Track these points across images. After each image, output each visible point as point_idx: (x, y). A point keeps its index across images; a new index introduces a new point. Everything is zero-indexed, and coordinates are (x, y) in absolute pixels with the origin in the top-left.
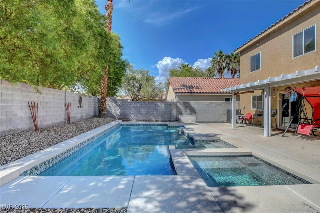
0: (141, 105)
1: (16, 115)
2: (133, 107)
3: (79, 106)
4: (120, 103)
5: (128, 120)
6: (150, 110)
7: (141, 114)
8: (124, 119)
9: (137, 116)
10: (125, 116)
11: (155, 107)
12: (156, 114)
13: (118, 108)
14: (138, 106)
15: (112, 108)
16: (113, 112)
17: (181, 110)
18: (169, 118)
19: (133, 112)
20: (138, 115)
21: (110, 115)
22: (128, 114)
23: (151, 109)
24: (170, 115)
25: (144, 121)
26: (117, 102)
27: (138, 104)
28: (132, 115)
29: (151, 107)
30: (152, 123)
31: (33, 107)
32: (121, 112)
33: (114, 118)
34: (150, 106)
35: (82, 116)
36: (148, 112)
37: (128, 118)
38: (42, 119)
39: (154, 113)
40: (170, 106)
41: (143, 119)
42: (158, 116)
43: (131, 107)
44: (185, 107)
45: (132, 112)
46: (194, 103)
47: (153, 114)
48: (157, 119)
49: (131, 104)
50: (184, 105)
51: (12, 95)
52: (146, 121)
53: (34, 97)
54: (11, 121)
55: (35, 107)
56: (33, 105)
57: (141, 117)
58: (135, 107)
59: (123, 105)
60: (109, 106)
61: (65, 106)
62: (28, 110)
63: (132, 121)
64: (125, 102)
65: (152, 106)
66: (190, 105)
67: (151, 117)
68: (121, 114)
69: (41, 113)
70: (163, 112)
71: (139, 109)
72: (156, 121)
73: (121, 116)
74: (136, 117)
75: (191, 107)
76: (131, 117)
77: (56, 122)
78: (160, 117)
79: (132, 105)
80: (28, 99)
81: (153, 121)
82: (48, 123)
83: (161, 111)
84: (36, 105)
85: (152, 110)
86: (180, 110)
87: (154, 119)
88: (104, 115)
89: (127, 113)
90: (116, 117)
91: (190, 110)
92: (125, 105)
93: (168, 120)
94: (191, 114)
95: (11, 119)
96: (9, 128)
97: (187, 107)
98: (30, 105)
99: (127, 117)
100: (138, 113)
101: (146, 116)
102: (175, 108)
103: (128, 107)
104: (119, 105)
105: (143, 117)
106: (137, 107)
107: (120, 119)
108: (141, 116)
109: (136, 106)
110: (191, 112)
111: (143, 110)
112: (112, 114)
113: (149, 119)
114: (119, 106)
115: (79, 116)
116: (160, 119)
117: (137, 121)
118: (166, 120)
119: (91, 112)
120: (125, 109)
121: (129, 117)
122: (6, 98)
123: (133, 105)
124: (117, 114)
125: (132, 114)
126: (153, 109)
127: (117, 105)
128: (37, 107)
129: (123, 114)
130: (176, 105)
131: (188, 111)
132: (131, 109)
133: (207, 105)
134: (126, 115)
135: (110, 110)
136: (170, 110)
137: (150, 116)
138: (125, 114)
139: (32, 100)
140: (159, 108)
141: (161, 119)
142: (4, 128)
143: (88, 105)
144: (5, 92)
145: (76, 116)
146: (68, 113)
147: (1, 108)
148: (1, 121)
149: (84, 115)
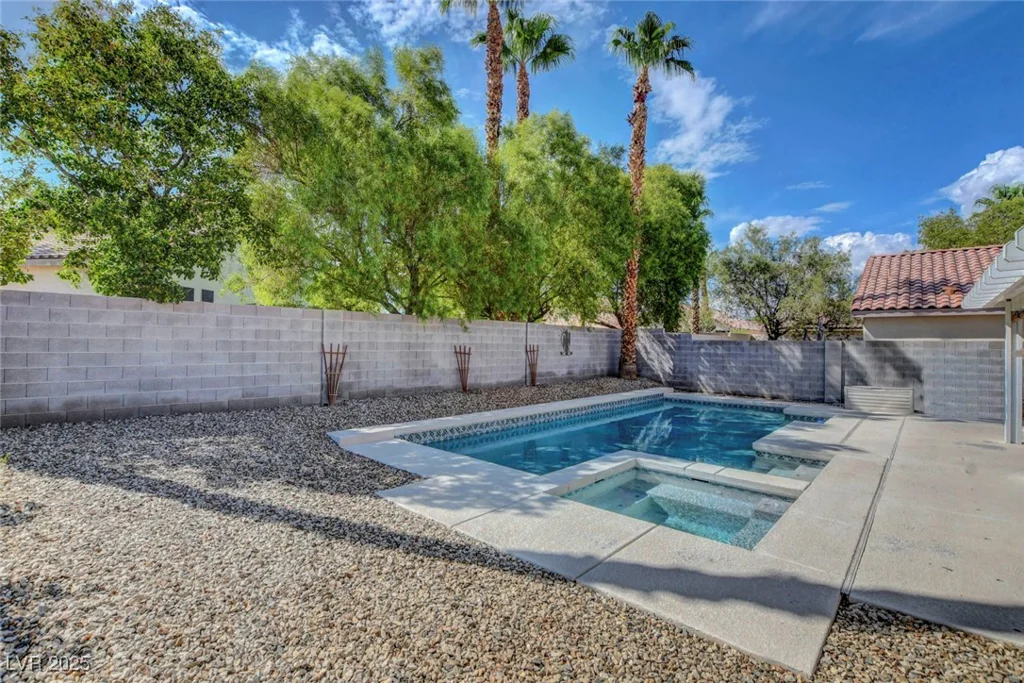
0: (729, 350)
1: (436, 366)
2: (705, 354)
3: (563, 350)
4: (672, 343)
5: (692, 388)
6: (753, 366)
7: (728, 375)
8: (681, 384)
9: (716, 380)
10: (685, 378)
11: (770, 357)
12: (773, 379)
13: (667, 355)
14: (719, 352)
15: (653, 355)
16: (656, 365)
17: (861, 367)
18: (818, 393)
19: (706, 368)
20: (719, 377)
21: (649, 374)
22: (691, 374)
23: (756, 363)
24: (820, 383)
25: (734, 394)
26: (665, 342)
27: (720, 347)
28: (702, 378)
29: (756, 356)
30: (758, 402)
31: (462, 354)
32: (674, 366)
33: (656, 381)
34: (753, 353)
35: (569, 373)
36: (750, 369)
37: (692, 384)
38: (477, 373)
39: (768, 373)
40: (820, 355)
41: (735, 390)
42: (778, 384)
43: (698, 355)
44: (880, 359)
45: (701, 368)
46: (916, 345)
47: (764, 377)
48: (774, 393)
49: (699, 348)
50: (875, 352)
51: (431, 336)
52: (741, 395)
53: (464, 340)
54: (429, 373)
55: (465, 353)
56: (462, 351)
57: (727, 384)
58: (709, 355)
59: (679, 348)
60: (647, 353)
61: (527, 351)
62: (454, 359)
63: (702, 392)
64: (685, 342)
65: (760, 352)
66: (896, 352)
67: (758, 385)
68: (674, 372)
69: (476, 363)
70: (795, 371)
71: (723, 361)
72: (774, 398)
73: (675, 377)
74: (712, 383)
75: (906, 360)
76: (700, 381)
77: (505, 380)
78: (788, 387)
79: (702, 350)
80: (455, 342)
81: (763, 397)
82: (488, 382)
83: (790, 368)
84: (467, 351)
85: (759, 366)
86: (859, 370)
87: (764, 392)
88: (629, 373)
89: (689, 370)
90: (663, 380)
91: (896, 368)
92: (684, 348)
93: (812, 398)
94: (904, 385)
95: (429, 371)
96: (426, 384)
97: (885, 360)
98: (458, 350)
99: (690, 380)
100: (720, 373)
101: (741, 382)
102: (840, 362)
103: (692, 355)
104: (670, 348)
105: (733, 384)
106: (716, 355)
107: (670, 384)
108: (727, 381)
109: (712, 351)
110: (904, 376)
111: (733, 364)
112: (653, 371)
113: (750, 391)
114: (670, 350)
115: (564, 371)
116: (786, 392)
117: (716, 393)
118: (806, 396)
119: (600, 364)
120: (685, 360)
121: (694, 381)
122: (423, 341)
123: (706, 349)
124: (664, 373)
125: (704, 373)
126: (763, 363)
127: (664, 348)
128: (469, 354)
129: (679, 372)
130: (844, 351)
131: (891, 374)
132: (700, 360)
133: (981, 354)
134: (688, 376)
135: (649, 362)
136: (821, 368)
137: (754, 382)
138: (686, 372)
139: (461, 342)
140: (782, 360)
141: (790, 394)
142: (419, 384)
143: (591, 348)
144: (421, 332)
145: (554, 371)
146: (532, 366)
147: (417, 355)
148: (416, 374)
149: (576, 371)
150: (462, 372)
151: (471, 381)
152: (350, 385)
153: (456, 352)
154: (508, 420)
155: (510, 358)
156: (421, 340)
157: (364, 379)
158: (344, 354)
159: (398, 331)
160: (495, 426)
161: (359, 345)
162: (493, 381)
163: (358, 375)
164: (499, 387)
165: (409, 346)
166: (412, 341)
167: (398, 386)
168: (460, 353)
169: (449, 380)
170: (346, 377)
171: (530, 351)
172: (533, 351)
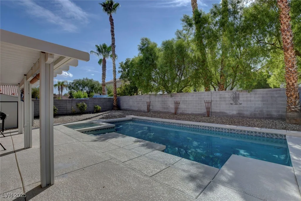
1: (170, 106)
31: (177, 103)
35: (239, 114)
38: (183, 109)
51: (168, 99)
54: (168, 108)
55: (178, 103)
56: (177, 102)
80: (175, 100)
82: (187, 112)
96: (167, 111)
98: (176, 102)
115: (234, 112)
128: (179, 103)
139: (177, 100)
142: (165, 110)
143: (263, 101)
144: (165, 98)
145: (226, 112)
146: (208, 109)
147: (164, 103)
148: (164, 108)
149: (247, 113)
150: (176, 109)
151: (179, 111)
152: (152, 109)
153: (175, 103)
155: (197, 105)
156: (166, 100)
158: (150, 103)
159: (160, 98)
161: (153, 101)
162: (190, 113)
163: (153, 107)
165: (163, 101)
166: (164, 100)
167: (160, 110)
168: (176, 103)
169: (173, 111)
170: (151, 108)
171: (207, 103)
172: (209, 103)
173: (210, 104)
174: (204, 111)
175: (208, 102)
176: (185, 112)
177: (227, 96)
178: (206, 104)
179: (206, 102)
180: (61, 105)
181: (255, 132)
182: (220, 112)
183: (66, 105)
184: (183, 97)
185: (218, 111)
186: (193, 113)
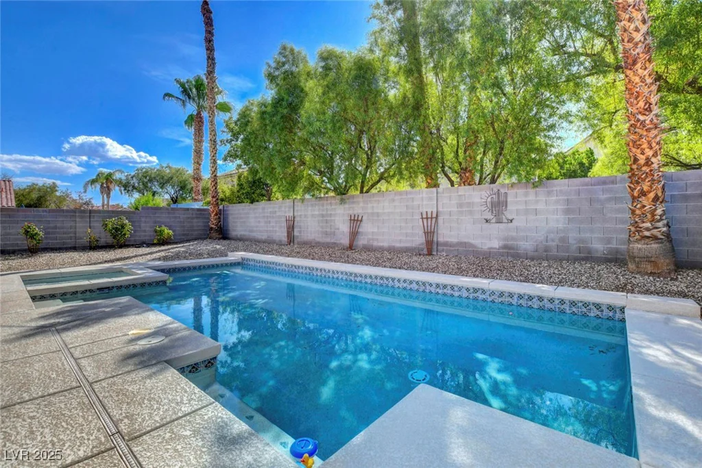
1: (338, 229)
3: (489, 217)
38: (370, 237)
51: (335, 209)
53: (358, 210)
54: (334, 234)
55: (357, 220)
56: (356, 218)
61: (423, 218)
62: (349, 225)
69: (367, 228)
77: (398, 245)
80: (351, 212)
82: (382, 244)
84: (360, 218)
95: (334, 232)
96: (333, 241)
98: (352, 218)
115: (494, 244)
128: (361, 221)
139: (356, 212)
142: (328, 240)
143: (567, 211)
144: (329, 207)
145: (473, 242)
146: (430, 234)
147: (327, 222)
148: (326, 233)
149: (526, 246)
150: (354, 234)
151: (361, 241)
152: (297, 237)
153: (351, 220)
154: (292, 266)
155: (403, 224)
156: (329, 212)
157: (302, 234)
158: (294, 221)
159: (317, 207)
160: (284, 267)
161: (301, 215)
162: (386, 244)
163: (300, 232)
164: (391, 250)
165: (323, 216)
166: (324, 213)
167: (318, 240)
168: (354, 220)
169: (346, 241)
170: (296, 233)
171: (427, 218)
172: (432, 218)
173: (434, 220)
174: (418, 239)
175: (429, 216)
176: (375, 244)
177: (477, 200)
178: (425, 220)
179: (424, 216)
180: (58, 225)
181: (538, 296)
182: (460, 244)
183: (72, 224)
184: (370, 205)
185: (454, 240)
186: (394, 246)
